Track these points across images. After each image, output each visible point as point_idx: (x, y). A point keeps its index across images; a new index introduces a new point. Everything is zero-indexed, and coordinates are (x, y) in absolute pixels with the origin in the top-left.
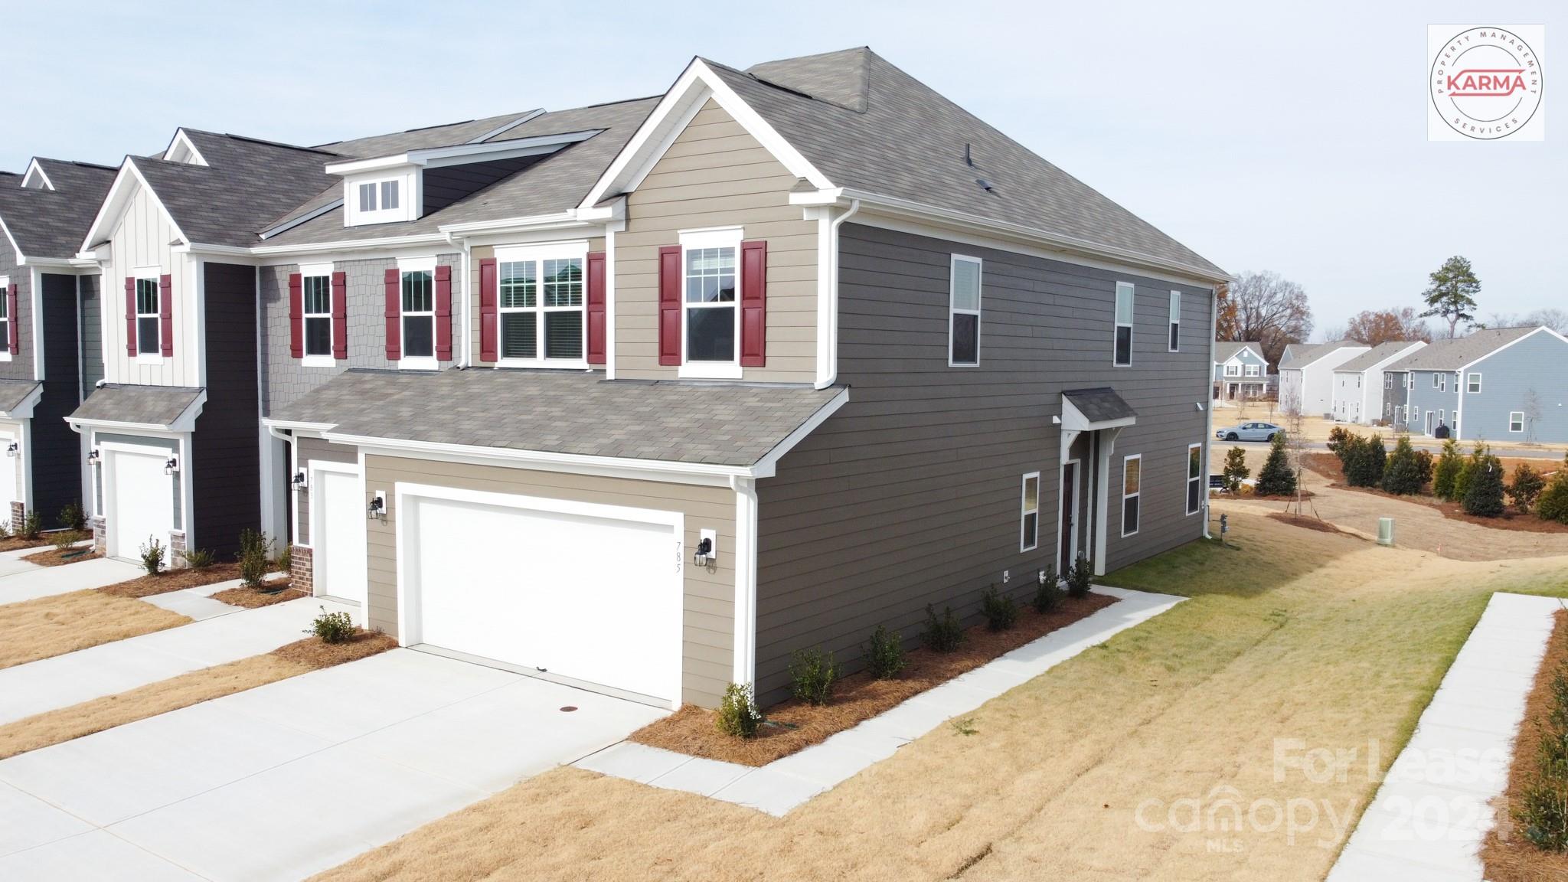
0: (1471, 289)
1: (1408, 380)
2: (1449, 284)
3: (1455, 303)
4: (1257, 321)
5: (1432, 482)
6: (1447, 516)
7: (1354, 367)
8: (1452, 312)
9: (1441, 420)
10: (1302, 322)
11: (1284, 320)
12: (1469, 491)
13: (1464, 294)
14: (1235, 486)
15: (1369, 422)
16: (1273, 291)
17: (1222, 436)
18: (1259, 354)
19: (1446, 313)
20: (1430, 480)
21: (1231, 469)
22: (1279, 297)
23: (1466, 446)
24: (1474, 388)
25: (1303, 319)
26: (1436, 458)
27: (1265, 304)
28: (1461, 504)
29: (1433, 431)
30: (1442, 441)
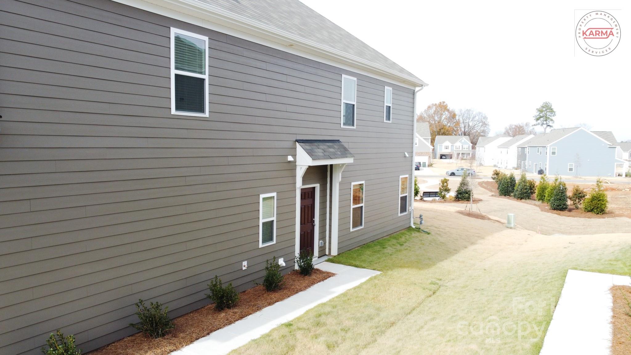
0: (552, 115)
1: (527, 150)
2: (543, 113)
3: (546, 120)
4: (468, 128)
5: (535, 194)
6: (542, 211)
7: (505, 146)
8: (545, 124)
9: (540, 167)
10: (486, 128)
11: (479, 127)
12: (552, 198)
13: (549, 117)
14: (444, 197)
15: (511, 168)
16: (475, 116)
17: (448, 174)
18: (469, 141)
19: (542, 124)
20: (535, 193)
21: (442, 188)
22: (477, 118)
23: (550, 178)
24: (554, 153)
25: (486, 127)
26: (537, 183)
27: (471, 121)
28: (548, 204)
29: (537, 172)
30: (540, 176)
